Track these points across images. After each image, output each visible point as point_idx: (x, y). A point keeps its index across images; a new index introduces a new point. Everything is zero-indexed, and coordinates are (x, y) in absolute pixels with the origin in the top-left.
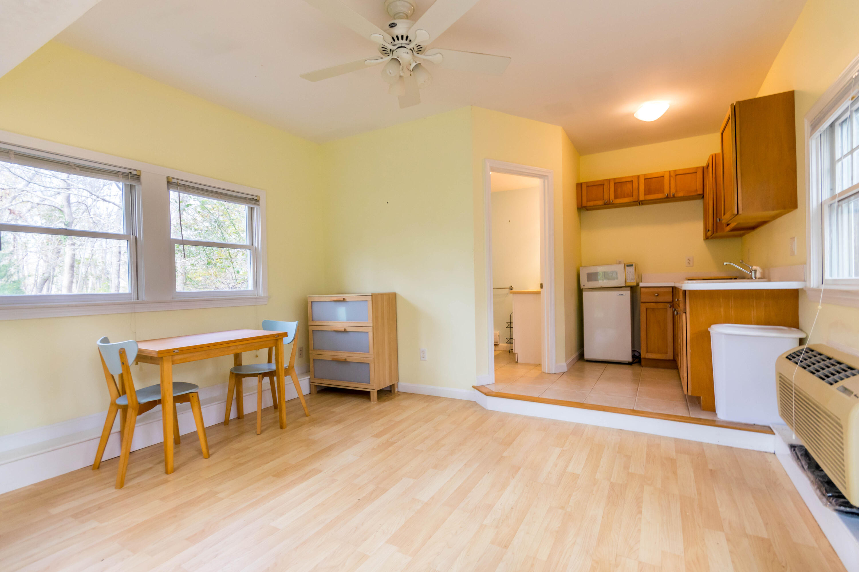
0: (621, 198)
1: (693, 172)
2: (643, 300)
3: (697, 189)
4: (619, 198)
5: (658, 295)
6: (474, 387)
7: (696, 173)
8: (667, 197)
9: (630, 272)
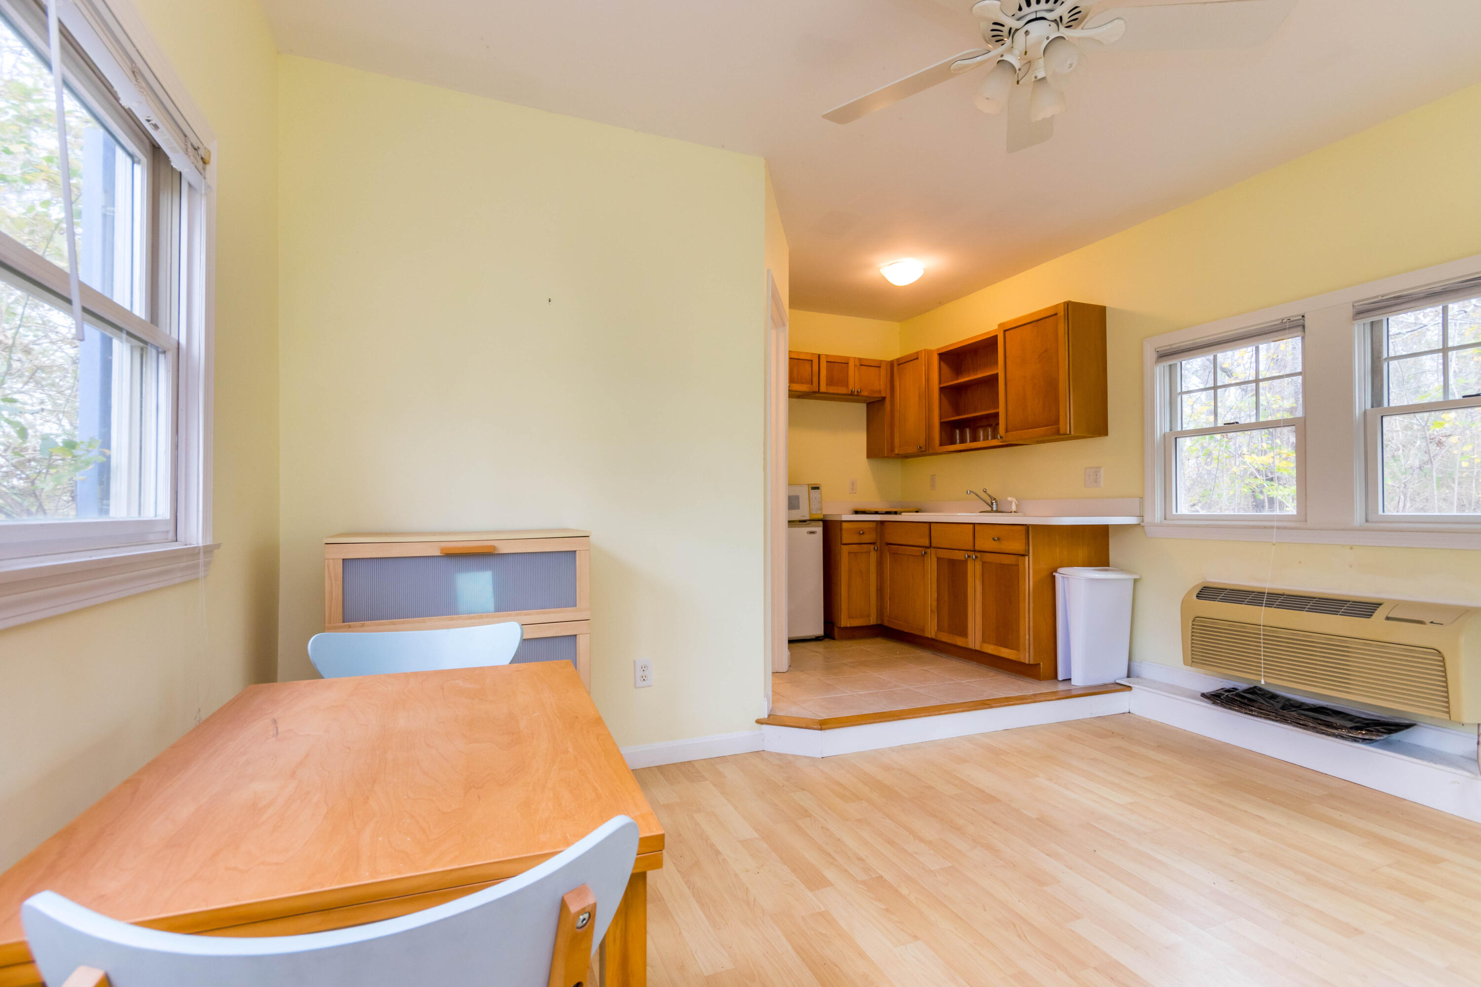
0: (798, 383)
1: (877, 365)
2: (844, 541)
3: (880, 390)
4: (795, 383)
5: (863, 533)
6: (759, 722)
7: (880, 367)
8: (852, 394)
9: (816, 498)
